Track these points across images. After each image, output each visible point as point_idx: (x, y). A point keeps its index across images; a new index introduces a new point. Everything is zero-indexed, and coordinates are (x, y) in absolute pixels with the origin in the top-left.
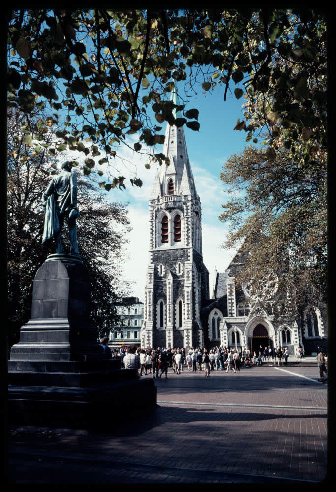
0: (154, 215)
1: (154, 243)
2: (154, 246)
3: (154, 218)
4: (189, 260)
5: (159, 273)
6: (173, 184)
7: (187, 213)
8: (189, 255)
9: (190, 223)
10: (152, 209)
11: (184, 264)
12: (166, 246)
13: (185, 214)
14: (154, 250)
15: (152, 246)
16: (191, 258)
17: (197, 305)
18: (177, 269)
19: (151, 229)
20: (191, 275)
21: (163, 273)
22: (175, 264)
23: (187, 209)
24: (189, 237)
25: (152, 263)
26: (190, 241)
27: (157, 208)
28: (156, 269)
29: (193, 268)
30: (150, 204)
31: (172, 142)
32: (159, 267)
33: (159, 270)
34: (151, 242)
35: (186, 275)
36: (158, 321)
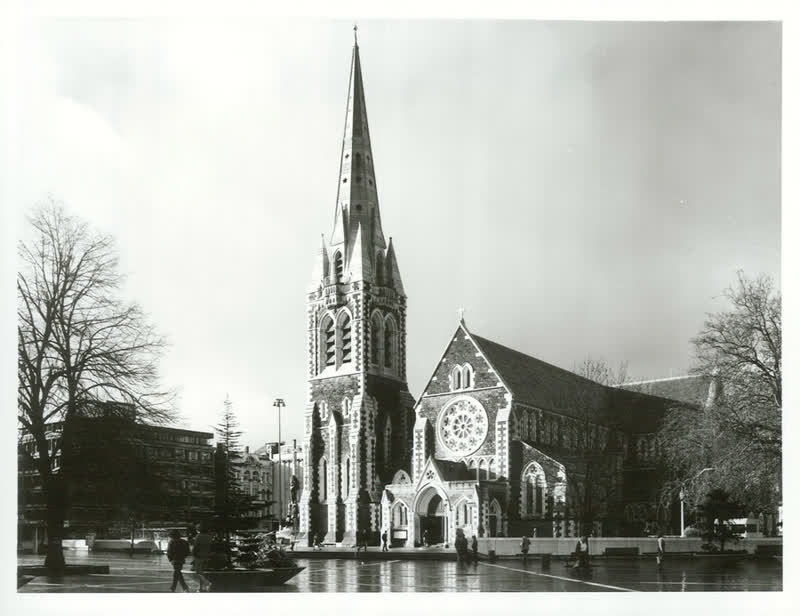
0: (314, 319)
1: (314, 367)
2: (314, 372)
3: (314, 324)
4: (358, 394)
5: (321, 416)
6: (341, 262)
7: (358, 312)
8: (359, 384)
9: (361, 331)
10: (310, 308)
11: (352, 399)
12: (330, 372)
13: (355, 315)
14: (315, 378)
15: (311, 373)
16: (361, 390)
17: (369, 465)
18: (344, 408)
19: (311, 344)
20: (358, 418)
21: (327, 416)
22: (341, 400)
23: (357, 307)
24: (359, 354)
25: (312, 400)
26: (361, 361)
27: (317, 308)
28: (316, 409)
29: (363, 405)
30: (308, 300)
31: (345, 181)
32: (320, 406)
33: (321, 411)
34: (310, 365)
35: (353, 418)
36: (321, 491)
